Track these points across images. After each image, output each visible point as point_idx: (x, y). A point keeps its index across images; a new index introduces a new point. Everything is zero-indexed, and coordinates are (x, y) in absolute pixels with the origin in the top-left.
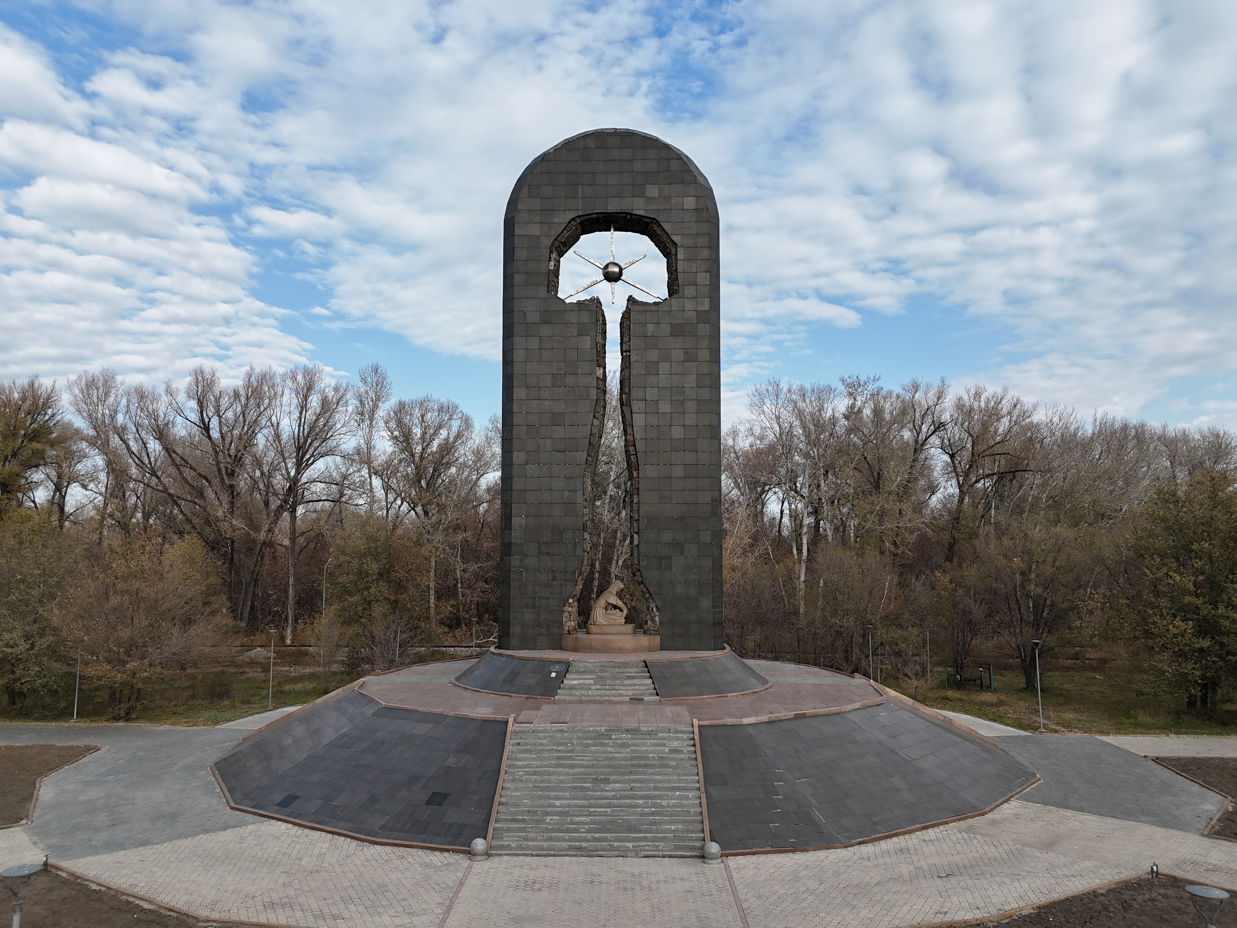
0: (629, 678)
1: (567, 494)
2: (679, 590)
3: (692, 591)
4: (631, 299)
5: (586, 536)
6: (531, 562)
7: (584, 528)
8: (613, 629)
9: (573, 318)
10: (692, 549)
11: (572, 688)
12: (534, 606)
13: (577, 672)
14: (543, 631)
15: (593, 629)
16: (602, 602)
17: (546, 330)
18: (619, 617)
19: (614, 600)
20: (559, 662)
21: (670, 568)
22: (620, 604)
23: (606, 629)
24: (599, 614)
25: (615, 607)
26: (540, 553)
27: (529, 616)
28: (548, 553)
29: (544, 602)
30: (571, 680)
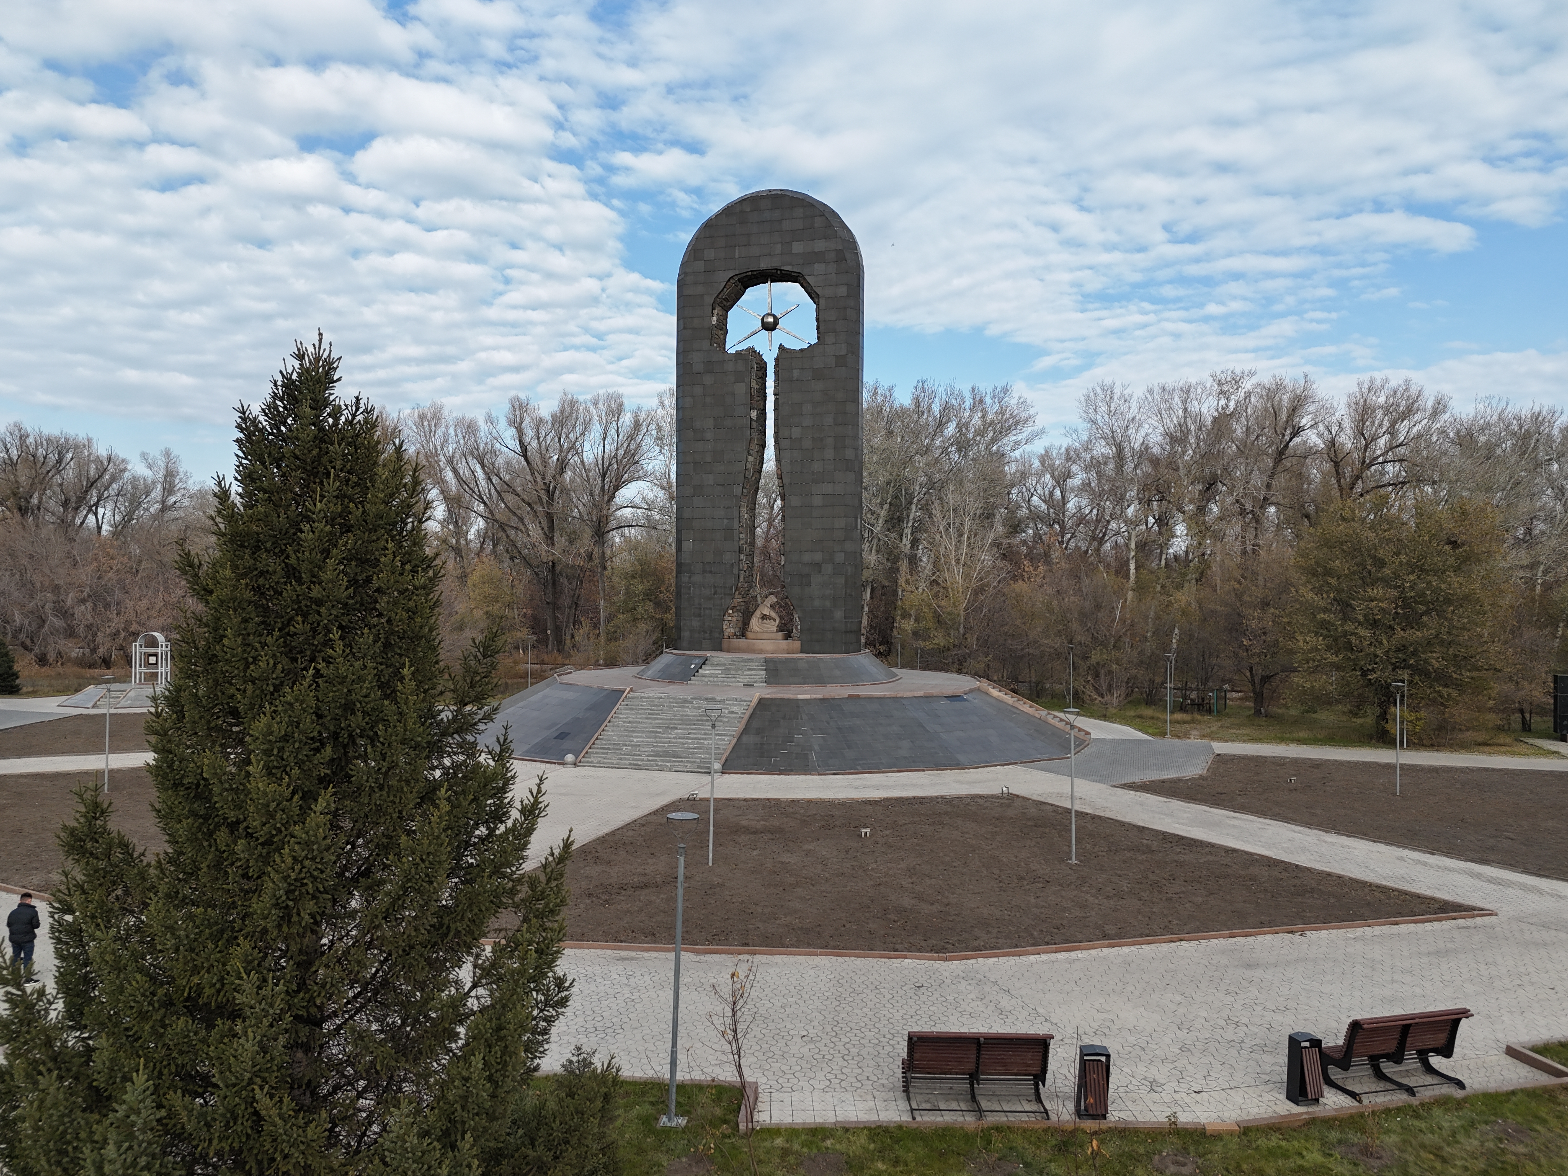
0: (749, 669)
1: (726, 521)
2: (817, 603)
3: (828, 604)
4: (781, 347)
5: (742, 557)
6: (697, 579)
7: (740, 551)
8: (765, 636)
9: (730, 367)
10: (828, 568)
11: (704, 676)
12: (700, 615)
13: (712, 665)
14: (707, 635)
15: (749, 635)
16: (758, 614)
17: (708, 380)
18: (773, 626)
19: (767, 611)
20: (700, 657)
21: (809, 584)
22: (773, 614)
23: (759, 636)
24: (755, 623)
25: (770, 618)
26: (704, 571)
27: (696, 623)
28: (711, 572)
29: (707, 612)
30: (705, 671)
